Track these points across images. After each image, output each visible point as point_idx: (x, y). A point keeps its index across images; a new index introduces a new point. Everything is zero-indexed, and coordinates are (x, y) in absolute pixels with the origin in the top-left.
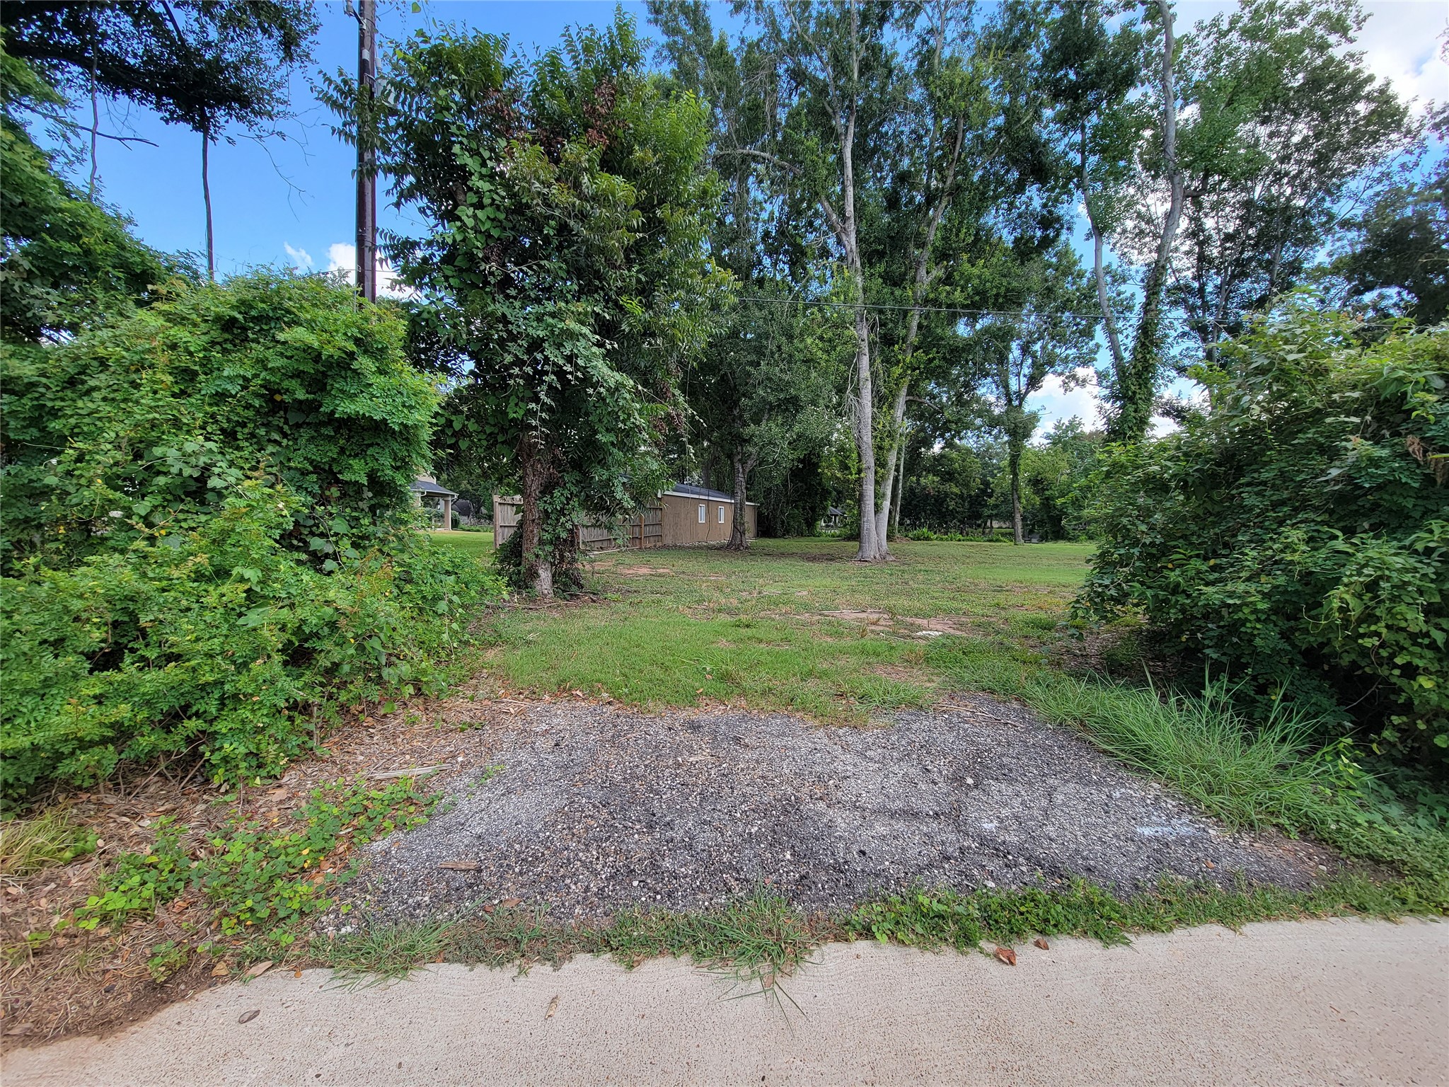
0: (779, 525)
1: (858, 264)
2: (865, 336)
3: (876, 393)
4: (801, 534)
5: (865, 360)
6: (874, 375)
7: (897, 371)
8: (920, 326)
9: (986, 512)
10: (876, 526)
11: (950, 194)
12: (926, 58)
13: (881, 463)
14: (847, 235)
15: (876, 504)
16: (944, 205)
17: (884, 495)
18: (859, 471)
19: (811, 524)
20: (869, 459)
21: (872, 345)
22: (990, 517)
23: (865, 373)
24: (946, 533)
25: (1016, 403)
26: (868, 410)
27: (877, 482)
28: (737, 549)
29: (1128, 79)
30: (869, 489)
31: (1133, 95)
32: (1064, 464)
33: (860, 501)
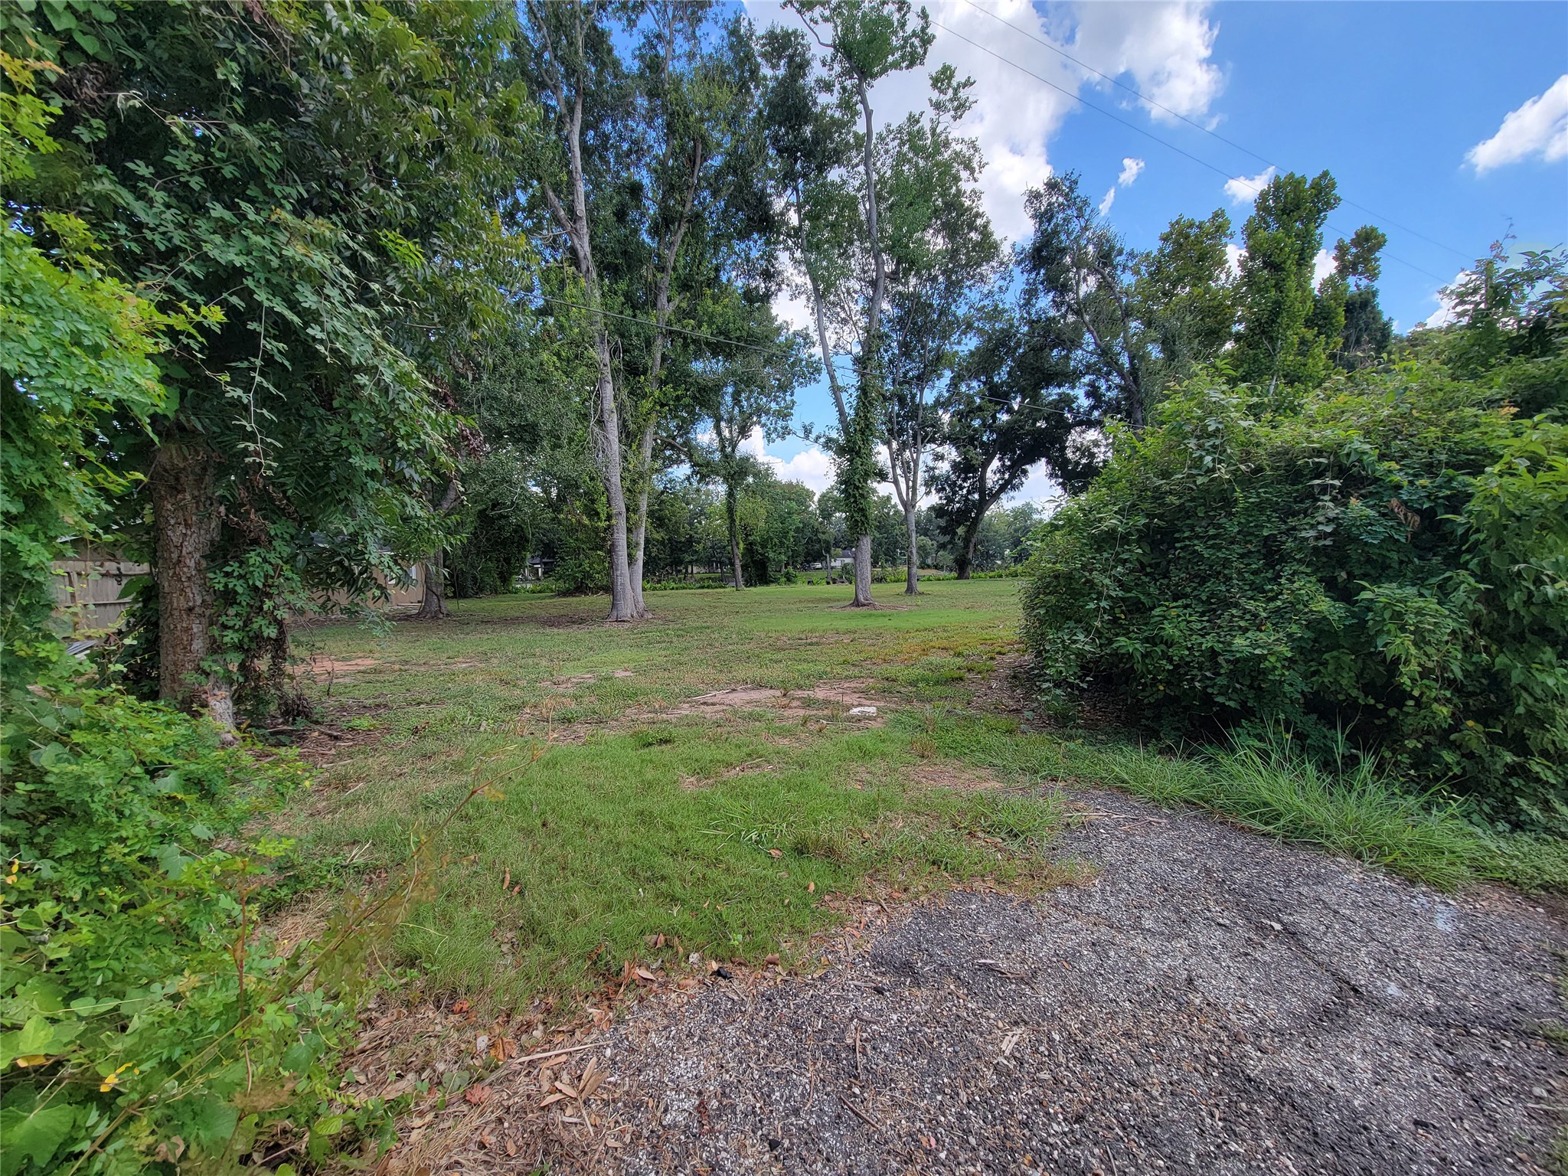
0: (469, 583)
1: (594, 275)
2: (607, 361)
3: (623, 427)
4: (495, 591)
5: (609, 390)
6: (621, 409)
7: (646, 405)
8: (664, 358)
9: (687, 558)
10: (630, 578)
11: (689, 221)
12: (654, 65)
13: (631, 509)
14: (580, 239)
15: (630, 555)
16: (683, 231)
17: (638, 544)
18: (609, 518)
19: (505, 579)
20: (620, 504)
21: (615, 372)
22: (691, 562)
23: (609, 404)
24: (659, 582)
25: (729, 450)
26: (616, 447)
27: (629, 530)
28: (435, 617)
29: (837, 157)
30: (621, 538)
31: (835, 174)
32: (762, 511)
33: (611, 552)
